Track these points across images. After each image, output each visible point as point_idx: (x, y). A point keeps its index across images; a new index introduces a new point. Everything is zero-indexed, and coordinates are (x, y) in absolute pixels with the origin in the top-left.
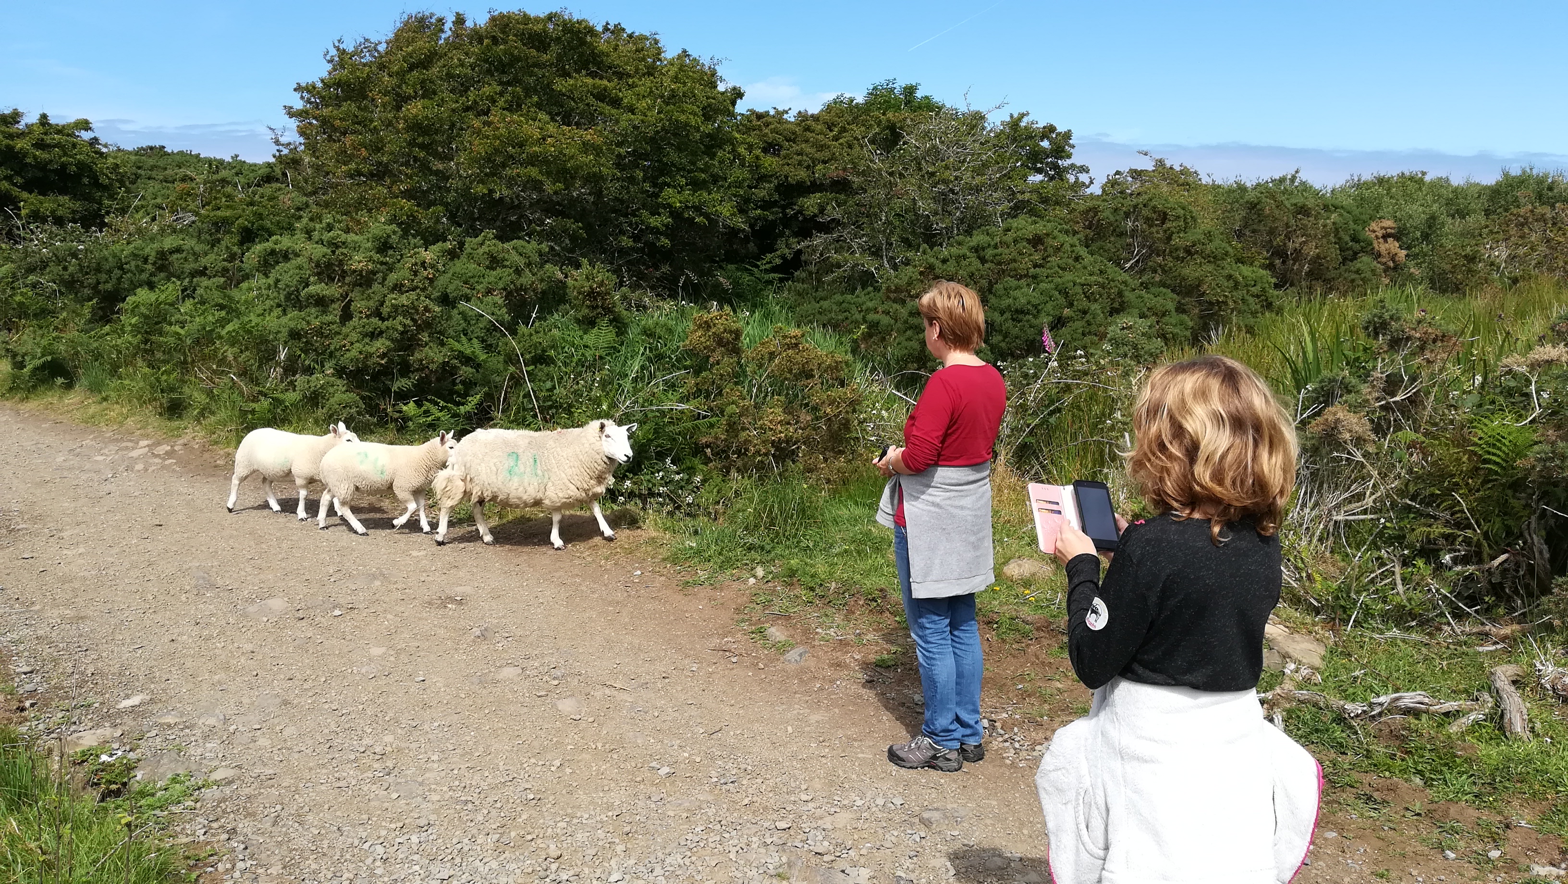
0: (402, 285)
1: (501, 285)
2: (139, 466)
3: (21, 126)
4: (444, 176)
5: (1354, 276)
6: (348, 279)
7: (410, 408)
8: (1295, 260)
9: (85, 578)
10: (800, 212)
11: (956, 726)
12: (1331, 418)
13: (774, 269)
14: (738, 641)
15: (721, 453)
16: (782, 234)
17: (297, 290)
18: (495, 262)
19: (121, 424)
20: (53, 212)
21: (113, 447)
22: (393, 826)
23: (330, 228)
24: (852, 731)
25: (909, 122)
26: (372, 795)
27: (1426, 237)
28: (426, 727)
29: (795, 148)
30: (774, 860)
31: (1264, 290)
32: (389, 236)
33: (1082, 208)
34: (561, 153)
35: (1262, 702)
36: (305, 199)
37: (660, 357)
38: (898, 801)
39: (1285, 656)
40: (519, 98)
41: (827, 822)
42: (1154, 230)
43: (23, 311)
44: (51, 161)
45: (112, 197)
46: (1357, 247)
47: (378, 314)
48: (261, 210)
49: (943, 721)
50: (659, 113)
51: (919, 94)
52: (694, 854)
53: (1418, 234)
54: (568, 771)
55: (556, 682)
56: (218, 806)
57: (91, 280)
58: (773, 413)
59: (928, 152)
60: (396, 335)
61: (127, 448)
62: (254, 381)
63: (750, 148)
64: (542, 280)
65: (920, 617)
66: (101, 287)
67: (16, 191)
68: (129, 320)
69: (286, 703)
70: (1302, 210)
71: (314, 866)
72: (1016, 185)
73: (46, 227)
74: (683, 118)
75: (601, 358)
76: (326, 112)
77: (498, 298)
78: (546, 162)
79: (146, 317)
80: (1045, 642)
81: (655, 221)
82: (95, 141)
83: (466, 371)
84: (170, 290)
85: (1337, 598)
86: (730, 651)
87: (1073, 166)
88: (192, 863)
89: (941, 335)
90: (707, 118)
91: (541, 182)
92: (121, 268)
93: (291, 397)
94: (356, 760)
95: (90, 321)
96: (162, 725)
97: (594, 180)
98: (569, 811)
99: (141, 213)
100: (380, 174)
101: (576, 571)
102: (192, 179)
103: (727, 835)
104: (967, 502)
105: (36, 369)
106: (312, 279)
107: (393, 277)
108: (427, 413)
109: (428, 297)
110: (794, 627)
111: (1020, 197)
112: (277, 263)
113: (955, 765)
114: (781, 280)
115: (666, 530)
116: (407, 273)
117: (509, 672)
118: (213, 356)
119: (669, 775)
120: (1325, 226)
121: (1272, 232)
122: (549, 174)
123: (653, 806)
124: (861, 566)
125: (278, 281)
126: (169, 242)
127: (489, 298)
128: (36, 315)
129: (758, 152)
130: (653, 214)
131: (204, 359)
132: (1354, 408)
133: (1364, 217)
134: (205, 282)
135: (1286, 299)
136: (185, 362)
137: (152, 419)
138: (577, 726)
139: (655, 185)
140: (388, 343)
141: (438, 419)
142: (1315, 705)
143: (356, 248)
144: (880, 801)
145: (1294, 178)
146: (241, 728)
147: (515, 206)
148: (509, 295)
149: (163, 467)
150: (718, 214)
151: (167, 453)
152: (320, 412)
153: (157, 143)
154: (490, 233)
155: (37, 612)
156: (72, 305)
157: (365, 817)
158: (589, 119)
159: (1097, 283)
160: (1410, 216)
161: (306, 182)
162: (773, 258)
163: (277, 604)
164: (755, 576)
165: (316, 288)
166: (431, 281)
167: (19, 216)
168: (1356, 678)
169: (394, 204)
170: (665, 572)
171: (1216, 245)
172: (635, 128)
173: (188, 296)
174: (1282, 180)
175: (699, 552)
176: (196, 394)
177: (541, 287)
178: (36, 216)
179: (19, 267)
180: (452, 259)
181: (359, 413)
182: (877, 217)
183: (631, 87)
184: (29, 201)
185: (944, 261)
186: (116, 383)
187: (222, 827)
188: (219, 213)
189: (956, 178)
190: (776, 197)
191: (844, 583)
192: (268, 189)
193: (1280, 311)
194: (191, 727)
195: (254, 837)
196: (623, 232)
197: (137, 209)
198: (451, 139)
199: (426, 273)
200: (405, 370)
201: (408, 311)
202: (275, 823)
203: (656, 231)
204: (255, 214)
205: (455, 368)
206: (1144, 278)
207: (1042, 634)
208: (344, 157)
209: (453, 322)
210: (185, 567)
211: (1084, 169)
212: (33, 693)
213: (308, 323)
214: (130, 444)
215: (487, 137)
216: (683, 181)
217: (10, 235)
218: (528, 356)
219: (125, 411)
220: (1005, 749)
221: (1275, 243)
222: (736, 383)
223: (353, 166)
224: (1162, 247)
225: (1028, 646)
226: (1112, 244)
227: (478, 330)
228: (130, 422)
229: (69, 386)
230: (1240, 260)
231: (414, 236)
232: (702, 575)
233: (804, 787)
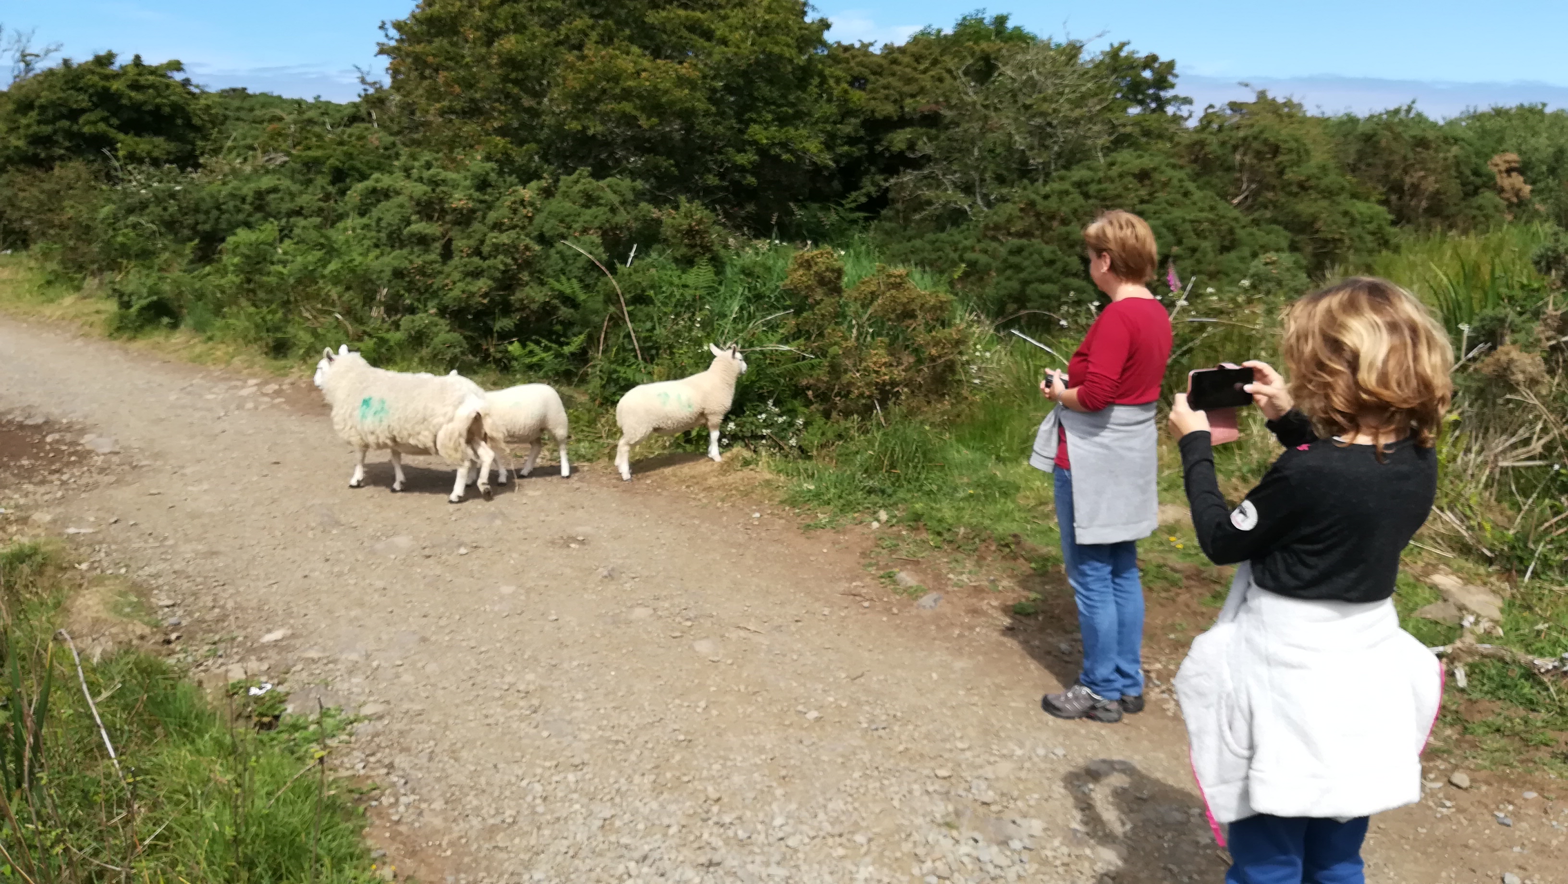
0: (502, 224)
1: (597, 224)
2: (250, 405)
3: (116, 67)
4: (534, 113)
5: (1475, 212)
6: (448, 218)
7: (514, 348)
8: (1413, 196)
9: (212, 515)
10: (887, 149)
11: (1115, 676)
12: (1504, 358)
13: (860, 208)
14: (866, 585)
15: (823, 397)
16: (867, 172)
17: (399, 229)
18: (590, 200)
19: (228, 363)
20: (149, 153)
21: (223, 386)
22: (547, 764)
23: (428, 166)
24: (1000, 680)
25: (1004, 52)
26: (522, 734)
27: (1552, 171)
28: (566, 665)
29: (883, 81)
30: (940, 809)
31: (1380, 227)
32: (488, 174)
33: (1188, 142)
34: (655, 87)
35: (1440, 656)
36: (392, 139)
37: (759, 297)
38: (1060, 752)
39: (1462, 608)
40: (611, 31)
41: (989, 772)
42: (1264, 163)
43: (125, 251)
44: (145, 102)
45: (205, 138)
46: (1478, 181)
47: (478, 252)
48: (351, 150)
49: (1104, 671)
50: (753, 44)
51: (1010, 25)
52: (855, 800)
53: (1544, 168)
54: (715, 712)
55: (689, 623)
56: (372, 740)
57: (189, 220)
58: (878, 355)
59: (1025, 83)
60: (498, 275)
61: (236, 387)
62: (360, 321)
63: (838, 81)
64: (636, 219)
65: (1082, 563)
66: (199, 227)
67: (112, 133)
68: (230, 260)
69: (424, 640)
70: (1422, 143)
71: (475, 803)
72: (1116, 117)
73: (144, 168)
74: (777, 50)
75: (701, 298)
76: (419, 48)
77: (595, 237)
78: (640, 96)
79: (248, 257)
80: (1196, 591)
81: (741, 159)
82: (186, 82)
83: (565, 312)
84: (269, 229)
85: (1513, 548)
86: (860, 595)
87: (1175, 98)
88: (356, 796)
89: (1112, 268)
90: (801, 51)
91: (635, 118)
92: (218, 208)
93: (395, 337)
94: (501, 698)
95: (192, 262)
96: (307, 659)
97: (687, 115)
98: (722, 753)
99: (234, 153)
100: (473, 111)
101: (693, 513)
102: (280, 119)
103: (886, 782)
104: (1135, 443)
105: (143, 309)
106: (414, 218)
107: (492, 216)
108: (531, 353)
109: (527, 235)
110: (924, 572)
111: (1122, 130)
112: (379, 201)
113: (1115, 716)
114: (866, 219)
115: (779, 472)
116: (505, 211)
117: (640, 613)
118: (316, 296)
119: (818, 719)
120: (1445, 159)
121: (1388, 165)
122: (643, 109)
123: (806, 750)
124: (991, 510)
125: (380, 220)
126: (266, 182)
127: (586, 238)
128: (137, 256)
129: (845, 86)
130: (739, 151)
131: (308, 297)
132: (1527, 347)
133: (1486, 150)
134: (301, 222)
135: (1401, 235)
136: (288, 302)
137: (258, 358)
138: (716, 668)
139: (740, 121)
140: (490, 282)
141: (542, 359)
142: (1501, 659)
143: (455, 186)
144: (1041, 751)
145: (1409, 111)
146: (383, 664)
147: (606, 143)
148: (604, 234)
149: (273, 406)
150: (805, 151)
151: (275, 392)
152: (425, 352)
153: (239, 85)
154: (585, 170)
155: (171, 546)
156: (173, 247)
157: (518, 754)
158: (679, 53)
159: (1208, 220)
160: (1537, 149)
161: (392, 121)
162: (858, 197)
163: (403, 541)
164: (878, 521)
165: (418, 227)
166: (531, 219)
167: (117, 158)
168: (1539, 633)
169: (488, 142)
170: (784, 514)
171: (1333, 179)
172: (729, 60)
173: (286, 236)
174: (1397, 112)
175: (817, 495)
176: (301, 334)
177: (635, 225)
178: (132, 157)
179: (120, 208)
180: (547, 198)
181: (463, 353)
182: (969, 152)
183: (724, 18)
184: (125, 143)
185: (1046, 197)
186: (219, 322)
187: (379, 761)
188: (311, 153)
189: (1055, 110)
190: (862, 133)
191: (973, 528)
192: (357, 129)
193: (1397, 249)
194: (335, 662)
195: (412, 772)
196: (709, 171)
197: (230, 150)
198: (543, 74)
199: (525, 211)
200: (507, 309)
201: (509, 250)
202: (430, 759)
203: (742, 169)
204: (346, 153)
205: (556, 308)
206: (1256, 215)
207: (1192, 583)
208: (434, 94)
209: (551, 262)
210: (309, 504)
211: (1187, 101)
212: (176, 626)
213: (411, 262)
214: (239, 383)
215: (581, 72)
216: (769, 117)
217: (109, 177)
218: (628, 296)
219: (231, 349)
220: (1165, 701)
221: (1392, 177)
222: (837, 323)
223: (446, 103)
224: (1274, 182)
225: (1178, 594)
226: (1219, 178)
227: (575, 269)
228: (237, 361)
229: (174, 326)
230: (1354, 196)
231: (510, 175)
232: (823, 518)
233: (958, 735)
